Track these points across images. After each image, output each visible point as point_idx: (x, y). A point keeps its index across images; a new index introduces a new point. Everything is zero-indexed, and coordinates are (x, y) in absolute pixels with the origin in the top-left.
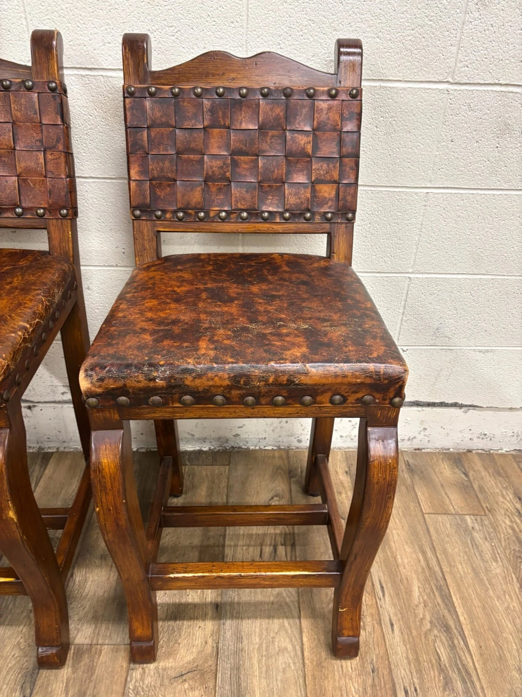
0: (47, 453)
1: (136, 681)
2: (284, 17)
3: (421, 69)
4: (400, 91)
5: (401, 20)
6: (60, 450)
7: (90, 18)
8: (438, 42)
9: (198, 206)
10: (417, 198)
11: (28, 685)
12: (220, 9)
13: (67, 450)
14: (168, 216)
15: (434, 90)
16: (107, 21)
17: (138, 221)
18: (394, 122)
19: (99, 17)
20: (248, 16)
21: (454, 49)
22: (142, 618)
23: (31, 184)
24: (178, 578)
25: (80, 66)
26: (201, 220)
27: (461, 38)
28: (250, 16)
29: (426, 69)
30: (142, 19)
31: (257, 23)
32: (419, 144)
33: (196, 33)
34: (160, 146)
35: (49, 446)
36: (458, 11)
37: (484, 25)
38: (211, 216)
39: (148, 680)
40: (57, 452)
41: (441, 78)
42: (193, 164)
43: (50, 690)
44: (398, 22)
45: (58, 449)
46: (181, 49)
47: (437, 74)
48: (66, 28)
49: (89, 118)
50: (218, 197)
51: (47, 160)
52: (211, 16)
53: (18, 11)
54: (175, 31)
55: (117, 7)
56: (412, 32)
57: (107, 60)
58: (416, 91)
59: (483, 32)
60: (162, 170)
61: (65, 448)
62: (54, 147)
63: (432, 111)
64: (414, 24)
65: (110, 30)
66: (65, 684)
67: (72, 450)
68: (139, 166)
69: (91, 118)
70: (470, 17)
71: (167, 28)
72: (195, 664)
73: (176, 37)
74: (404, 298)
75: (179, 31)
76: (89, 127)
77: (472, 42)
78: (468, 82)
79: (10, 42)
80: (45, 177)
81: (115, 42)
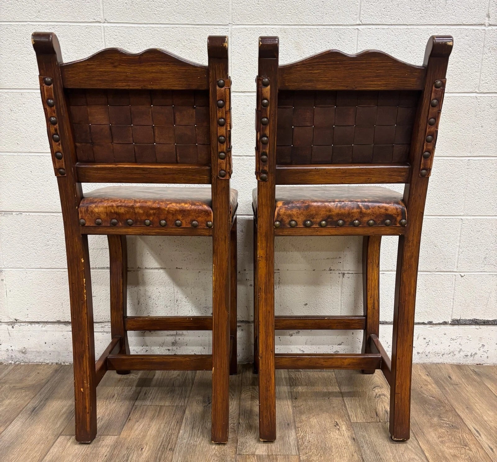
3: (459, 86)
8: (468, 70)
10: (462, 163)
15: (468, 97)
21: (478, 74)
27: (481, 68)
29: (462, 86)
32: (461, 129)
36: (478, 53)
37: (495, 60)
41: (471, 90)
47: (469, 88)
56: (452, 65)
58: (457, 98)
59: (495, 64)
70: (486, 56)
74: (459, 234)
77: (488, 69)
78: (488, 92)
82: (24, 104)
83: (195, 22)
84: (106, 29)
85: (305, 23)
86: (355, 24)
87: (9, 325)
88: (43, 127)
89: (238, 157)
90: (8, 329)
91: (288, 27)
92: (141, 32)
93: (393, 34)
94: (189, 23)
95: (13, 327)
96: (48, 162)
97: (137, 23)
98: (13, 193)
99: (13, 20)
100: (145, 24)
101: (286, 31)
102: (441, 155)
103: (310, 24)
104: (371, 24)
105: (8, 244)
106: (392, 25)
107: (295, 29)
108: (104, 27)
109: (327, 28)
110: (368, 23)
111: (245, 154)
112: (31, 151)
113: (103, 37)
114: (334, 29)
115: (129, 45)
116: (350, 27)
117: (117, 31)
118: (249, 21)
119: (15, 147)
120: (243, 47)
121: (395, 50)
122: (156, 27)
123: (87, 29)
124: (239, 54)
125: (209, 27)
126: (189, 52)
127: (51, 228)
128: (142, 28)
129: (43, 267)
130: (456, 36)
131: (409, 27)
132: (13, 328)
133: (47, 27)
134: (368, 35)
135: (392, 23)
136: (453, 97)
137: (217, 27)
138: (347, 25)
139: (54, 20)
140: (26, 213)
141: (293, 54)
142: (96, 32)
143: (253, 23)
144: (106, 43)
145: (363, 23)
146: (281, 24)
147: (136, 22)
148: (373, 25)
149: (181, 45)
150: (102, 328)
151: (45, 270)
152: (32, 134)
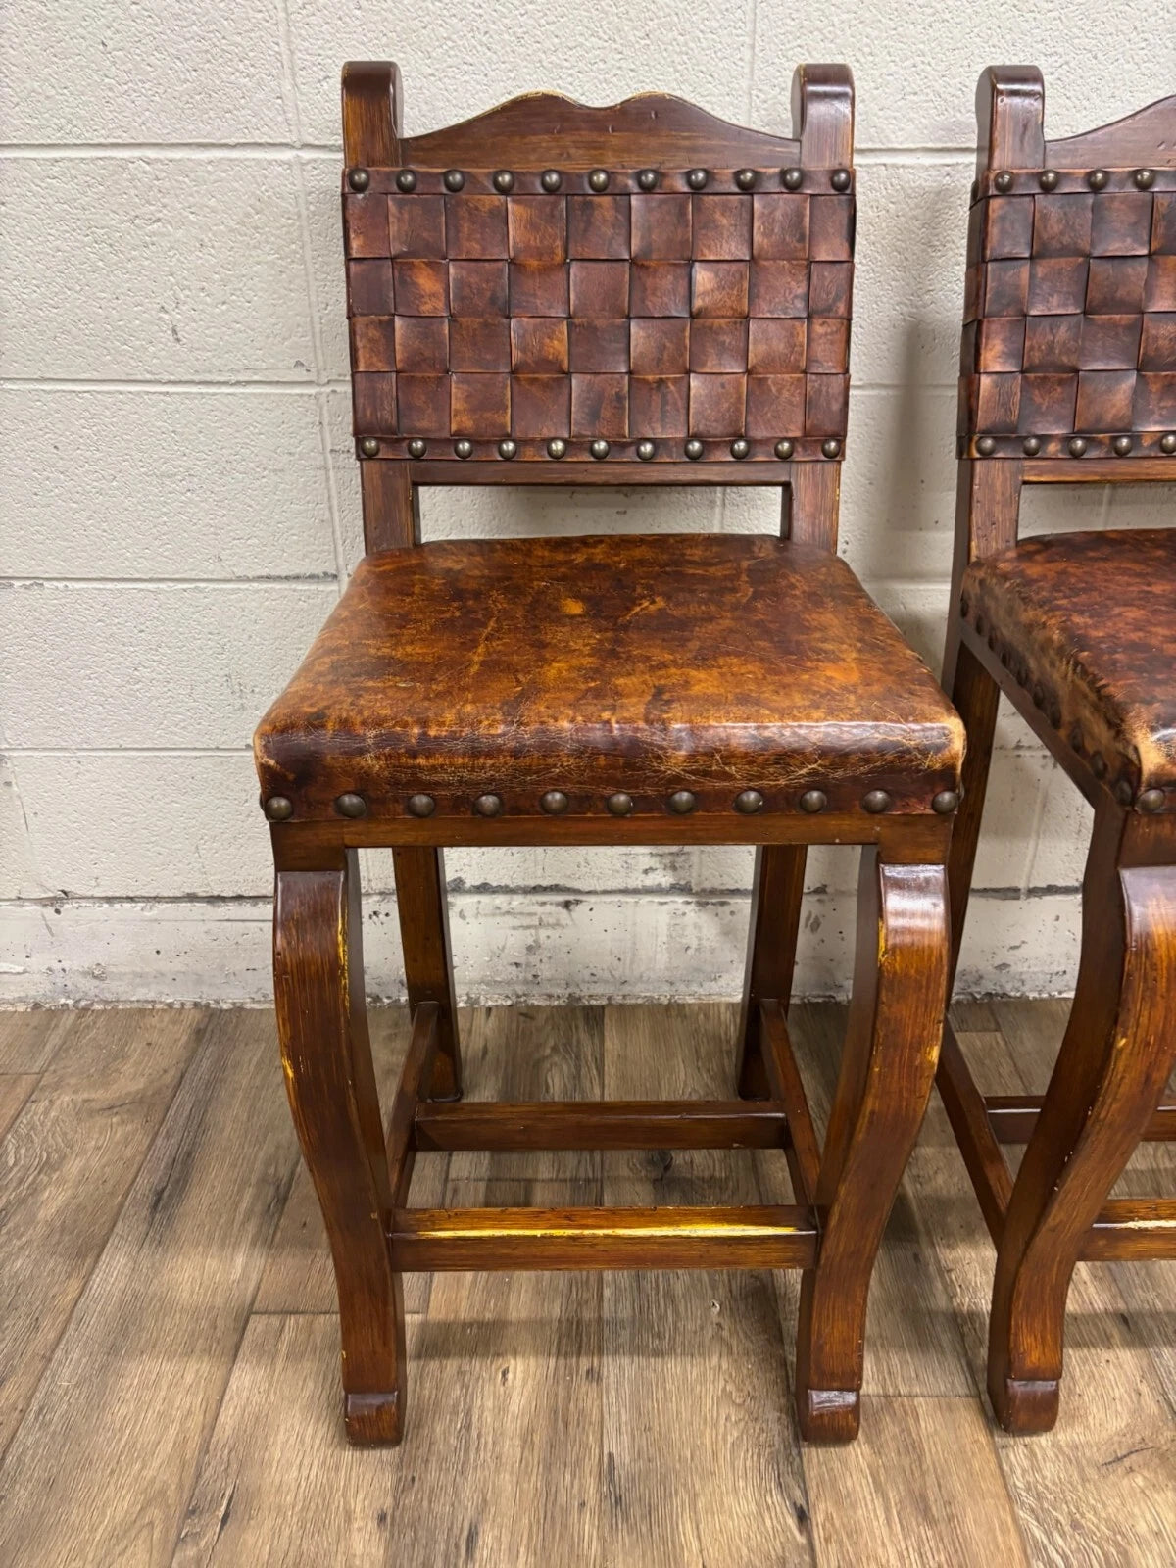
0: (591, 1007)
1: (1024, 1471)
6: (613, 1002)
7: (886, 42)
9: (1120, 425)
11: (789, 1480)
12: (1161, 13)
13: (628, 1001)
14: (1052, 448)
16: (922, 46)
17: (985, 462)
19: (905, 40)
22: (1044, 1324)
23: (774, 389)
24: (1146, 1229)
26: (1121, 454)
30: (994, 41)
33: (1102, 67)
34: (1052, 296)
35: (592, 992)
38: (1145, 444)
39: (1049, 1470)
40: (610, 1004)
42: (1117, 334)
43: (844, 1492)
45: (609, 998)
50: (1162, 404)
51: (814, 335)
52: (1139, 30)
53: (739, 32)
54: (1058, 64)
55: (947, 16)
57: (902, 130)
60: (1051, 346)
61: (624, 996)
62: (829, 309)
65: (923, 66)
66: (870, 1480)
67: (640, 1001)
68: (1004, 341)
71: (1043, 58)
72: (1138, 1437)
73: (1057, 75)
75: (1067, 63)
79: (708, 98)
80: (805, 372)
81: (928, 91)
87: (45, 905)
88: (79, 288)
90: (43, 914)
95: (57, 911)
96: (108, 413)
112: (47, 376)
127: (143, 628)
129: (129, 745)
132: (59, 913)
140: (55, 583)
152: (42, 314)
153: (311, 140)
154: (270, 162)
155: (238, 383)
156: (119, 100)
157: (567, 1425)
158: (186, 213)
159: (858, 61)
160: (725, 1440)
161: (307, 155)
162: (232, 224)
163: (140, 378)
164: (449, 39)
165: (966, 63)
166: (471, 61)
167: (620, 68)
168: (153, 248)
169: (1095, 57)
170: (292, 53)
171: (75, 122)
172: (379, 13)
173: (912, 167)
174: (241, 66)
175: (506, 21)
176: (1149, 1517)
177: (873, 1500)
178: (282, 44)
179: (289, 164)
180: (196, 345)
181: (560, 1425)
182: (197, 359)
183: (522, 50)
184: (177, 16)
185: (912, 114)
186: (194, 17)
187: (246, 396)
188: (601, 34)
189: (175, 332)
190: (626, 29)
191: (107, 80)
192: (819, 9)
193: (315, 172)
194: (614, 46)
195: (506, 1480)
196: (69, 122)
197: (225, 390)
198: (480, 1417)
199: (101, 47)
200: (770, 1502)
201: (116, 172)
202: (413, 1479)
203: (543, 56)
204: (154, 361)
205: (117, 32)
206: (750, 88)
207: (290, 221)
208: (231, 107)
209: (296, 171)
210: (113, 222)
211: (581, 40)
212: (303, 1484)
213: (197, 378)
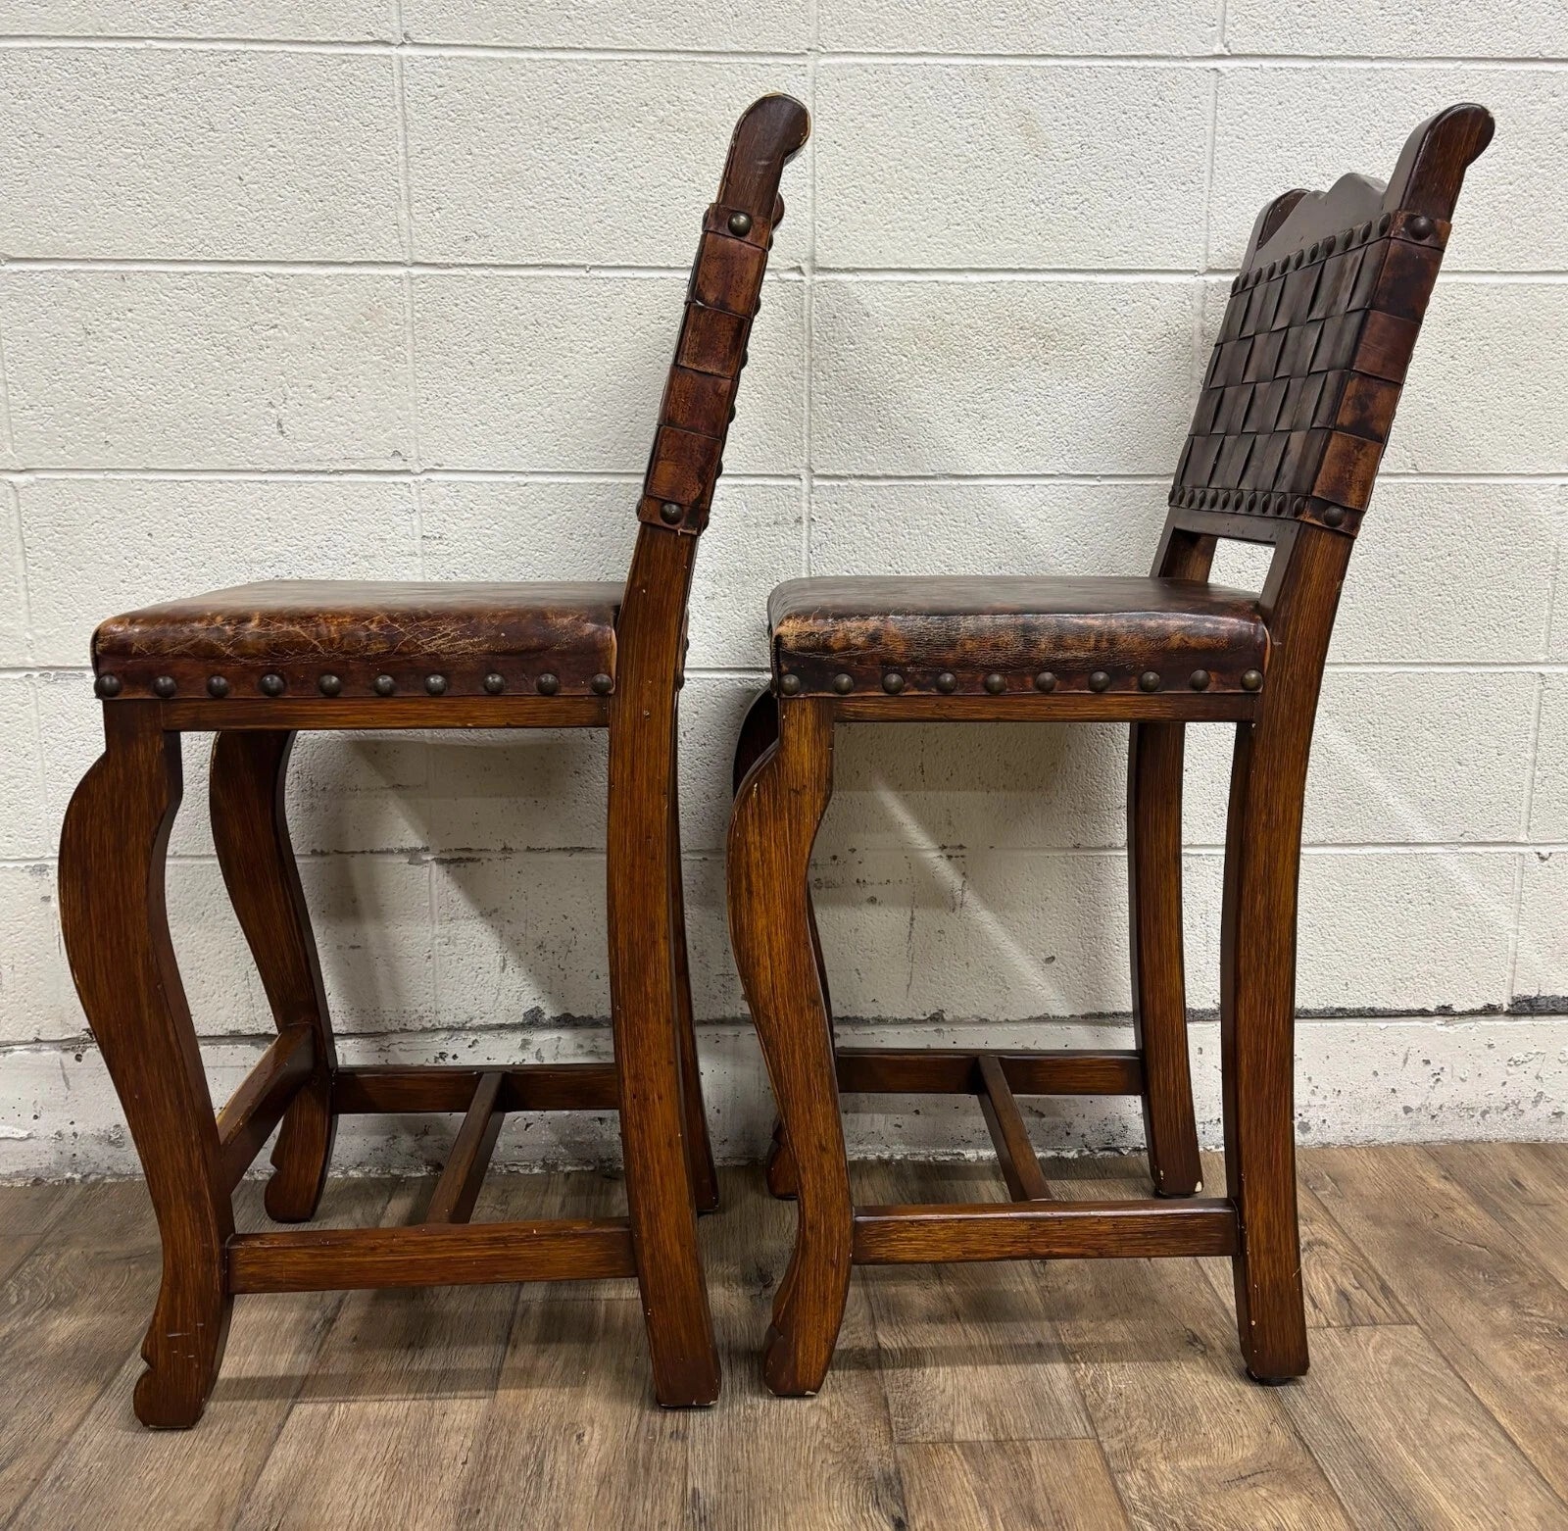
2: (1277, 170)
3: (1532, 251)
4: (1496, 292)
5: (1488, 169)
7: (929, 184)
8: (1559, 203)
10: (1543, 496)
11: (888, 1500)
12: (1162, 162)
15: (1560, 286)
16: (960, 187)
18: (1487, 348)
19: (945, 182)
20: (1212, 171)
25: (898, 266)
28: (1217, 171)
29: (1540, 250)
31: (1228, 182)
32: (1538, 388)
39: (1167, 1487)
43: (946, 1508)
44: (1483, 172)
46: (1088, 230)
47: (1561, 257)
48: (883, 201)
49: (901, 360)
54: (1080, 201)
55: (981, 163)
56: (1511, 187)
57: (949, 253)
58: (1526, 289)
63: (1558, 324)
64: (1512, 173)
65: (962, 203)
69: (905, 359)
71: (1065, 195)
73: (1079, 210)
74: (1533, 724)
75: (1087, 200)
76: (898, 377)
81: (969, 222)
82: (130, 310)
83: (698, 44)
84: (407, 65)
85: (1049, 51)
86: (1207, 54)
87: (66, 1050)
88: (193, 386)
89: (835, 483)
90: (61, 1063)
91: (996, 62)
92: (523, 75)
93: (1327, 86)
94: (678, 48)
95: (78, 1058)
96: (205, 501)
97: (509, 48)
98: (89, 607)
99: (99, 34)
100: (535, 49)
101: (990, 75)
102: (1474, 472)
103: (1066, 53)
104: (1258, 56)
105: (66, 775)
106: (1323, 58)
107: (1018, 68)
108: (401, 59)
109: (1119, 67)
110: (1247, 52)
111: (857, 473)
112: (152, 467)
113: (397, 91)
114: (1142, 69)
115: (481, 116)
116: (1193, 65)
117: (444, 72)
118: (873, 41)
119: (97, 454)
120: (851, 124)
121: (1335, 137)
122: (571, 60)
123: (344, 66)
124: (839, 148)
125: (743, 59)
126: (678, 141)
128: (527, 64)
129: (184, 853)
130: (1522, 94)
131: (1377, 65)
132: (80, 1060)
133: (211, 58)
134: (1251, 89)
135: (1325, 53)
136: (1515, 287)
137: (770, 60)
138: (1184, 58)
139: (234, 36)
141: (1012, 147)
142: (375, 77)
143: (883, 50)
144: (408, 110)
145: (1235, 52)
146: (973, 52)
147: (506, 44)
148: (1264, 56)
149: (652, 119)
150: (382, 1054)
151: (189, 861)
152: (154, 408)
153: (421, 259)
154: (383, 278)
155: (336, 472)
156: (249, 224)
157: (647, 1470)
158: (301, 320)
159: (906, 198)
160: (820, 1476)
161: (416, 271)
162: (344, 330)
163: (241, 467)
164: (548, 179)
165: (999, 200)
166: (567, 195)
167: (698, 202)
168: (268, 351)
169: (1111, 196)
170: (409, 188)
171: (207, 242)
172: (487, 158)
173: (962, 284)
174: (363, 199)
175: (600, 165)
176: (1270, 1517)
177: (977, 1512)
178: (401, 181)
179: (400, 279)
180: (299, 437)
181: (641, 1471)
182: (298, 450)
183: (612, 187)
184: (309, 158)
185: (957, 241)
186: (324, 158)
187: (341, 484)
188: (681, 176)
189: (280, 425)
190: (704, 172)
191: (240, 208)
192: (869, 157)
193: (423, 285)
194: (693, 185)
195: (579, 1507)
196: (202, 241)
197: (322, 478)
198: (553, 1467)
199: (238, 181)
200: (866, 1516)
201: (240, 285)
202: (478, 1511)
203: (631, 192)
204: (257, 451)
205: (254, 169)
206: (813, 219)
207: (397, 327)
208: (352, 232)
209: (406, 284)
210: (233, 328)
211: (664, 180)
212: (356, 1519)
213: (296, 467)
